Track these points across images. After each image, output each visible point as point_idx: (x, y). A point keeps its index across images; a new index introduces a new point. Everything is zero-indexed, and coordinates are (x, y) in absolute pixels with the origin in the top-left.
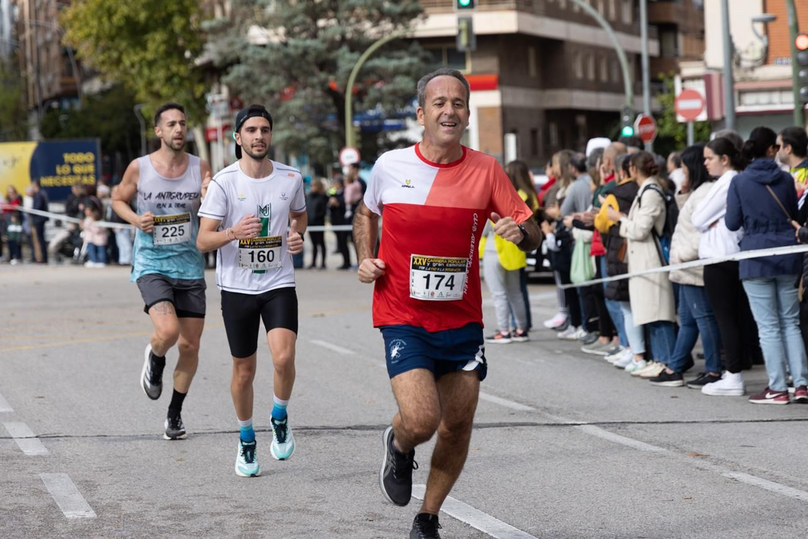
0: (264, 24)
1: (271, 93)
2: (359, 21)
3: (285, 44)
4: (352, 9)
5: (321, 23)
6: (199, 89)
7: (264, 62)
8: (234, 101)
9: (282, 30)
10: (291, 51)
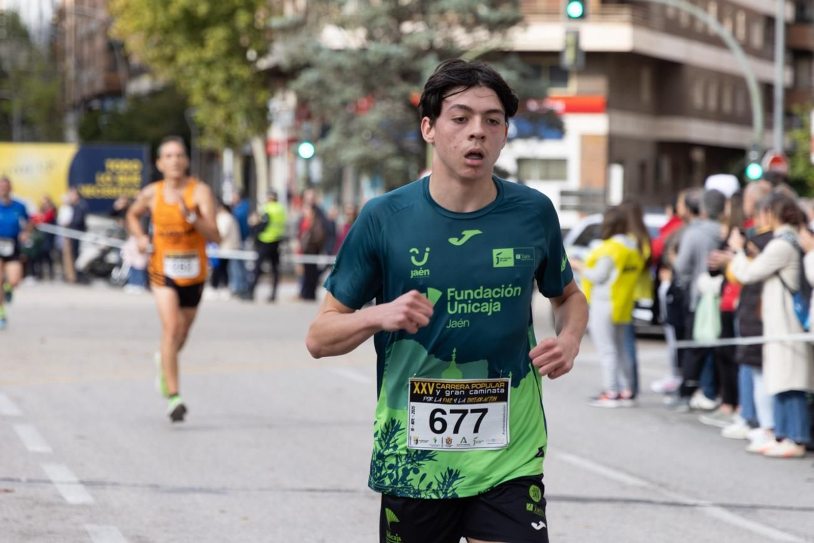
0: (342, 24)
1: (344, 104)
2: (450, 26)
3: (363, 50)
4: (442, 12)
5: (407, 27)
6: (262, 96)
7: (339, 69)
8: (303, 111)
9: (361, 33)
10: (371, 58)
